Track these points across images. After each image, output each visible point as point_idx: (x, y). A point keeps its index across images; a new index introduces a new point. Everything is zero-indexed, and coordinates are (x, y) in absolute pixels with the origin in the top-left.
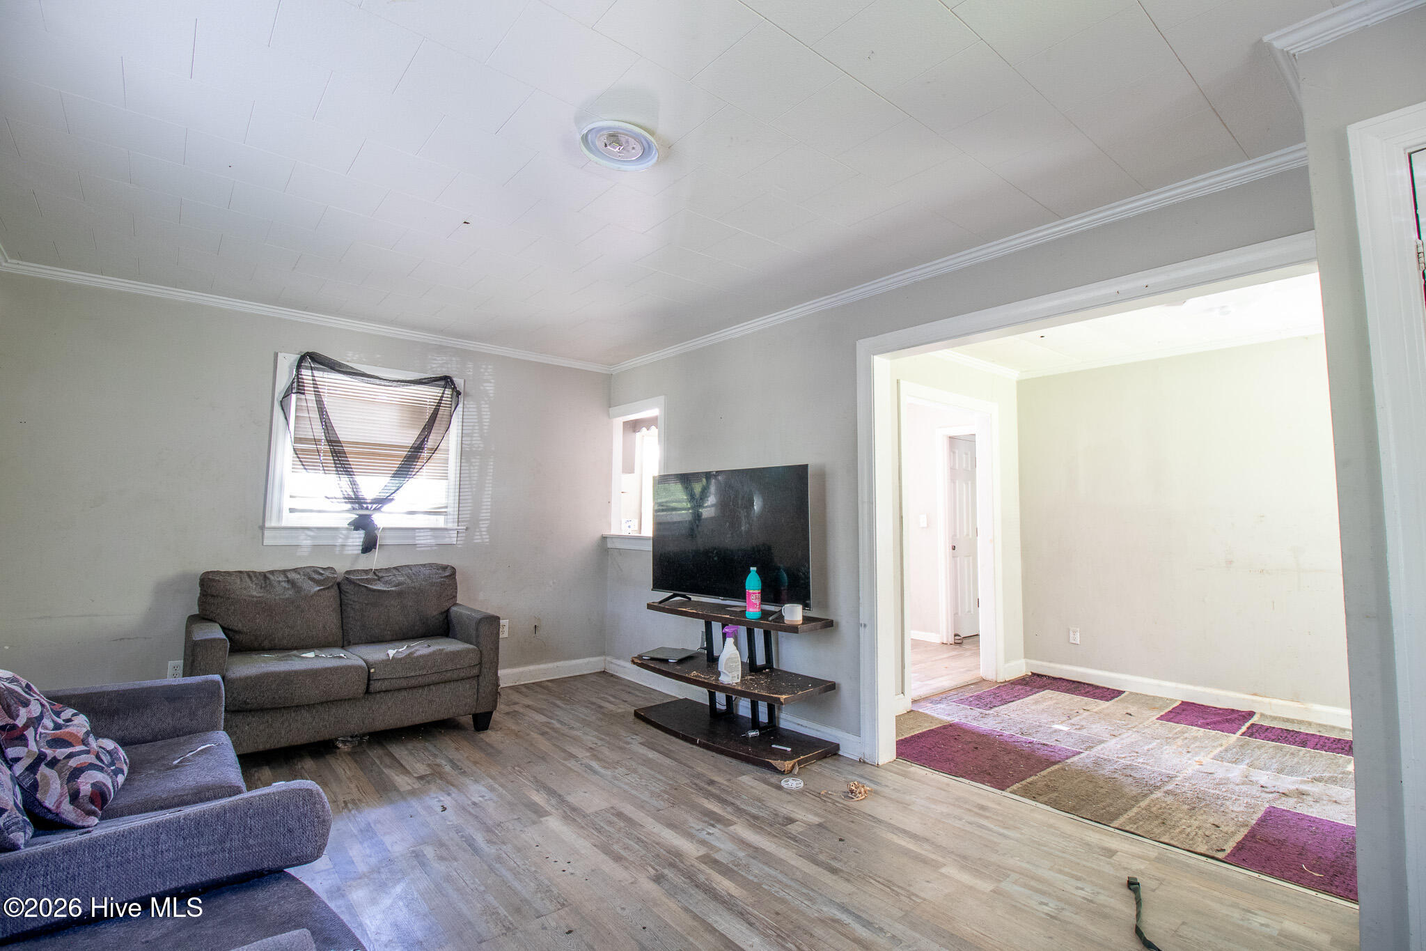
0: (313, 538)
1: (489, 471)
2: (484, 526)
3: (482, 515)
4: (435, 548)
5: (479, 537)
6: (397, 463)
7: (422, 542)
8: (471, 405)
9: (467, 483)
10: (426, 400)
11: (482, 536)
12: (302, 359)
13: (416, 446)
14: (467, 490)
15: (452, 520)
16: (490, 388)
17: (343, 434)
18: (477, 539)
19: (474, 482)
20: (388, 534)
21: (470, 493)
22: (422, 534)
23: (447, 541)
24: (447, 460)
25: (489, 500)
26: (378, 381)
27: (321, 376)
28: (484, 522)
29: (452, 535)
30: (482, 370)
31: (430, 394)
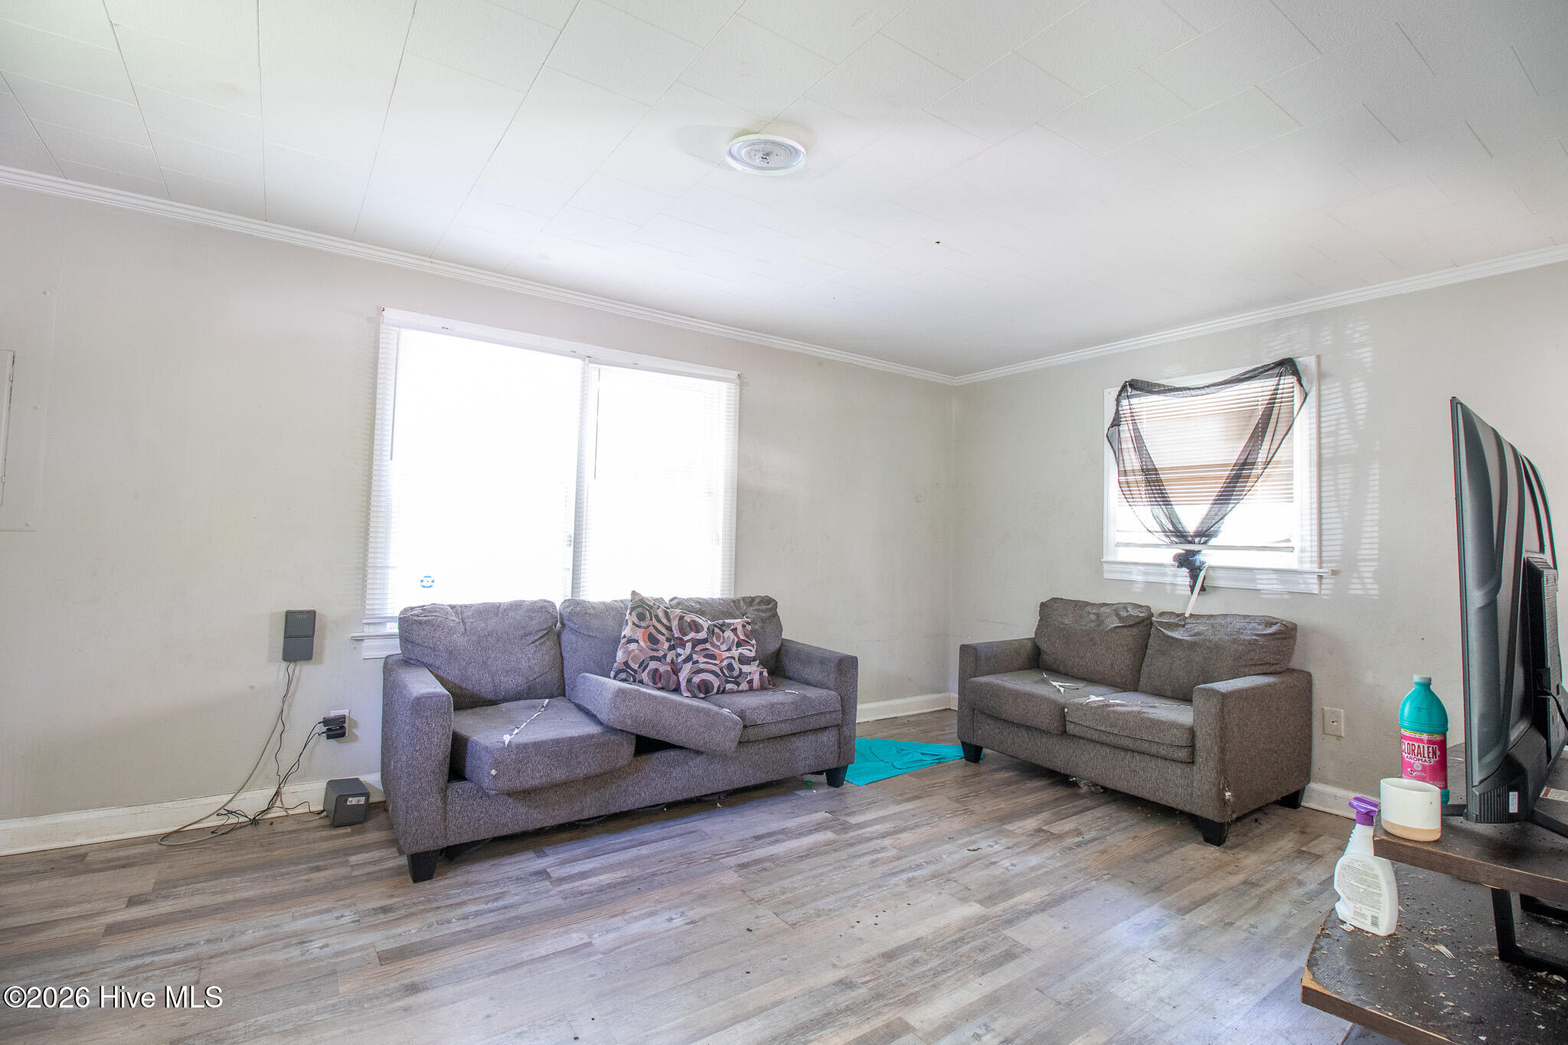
0: (1145, 574)
1: (1372, 483)
2: (1368, 570)
3: (1363, 552)
4: (1286, 597)
5: (1359, 586)
6: (1217, 487)
7: (1266, 587)
8: (1332, 391)
9: (1333, 504)
10: (1257, 399)
11: (1365, 584)
12: (1124, 388)
13: (1242, 461)
14: (1333, 515)
15: (1309, 559)
16: (1366, 355)
17: (1161, 459)
18: (1355, 589)
19: (1346, 503)
20: (1220, 573)
21: (1338, 520)
22: (1264, 577)
23: (1302, 588)
24: (1290, 476)
25: (1376, 528)
26: (1193, 392)
27: (1137, 402)
28: (1367, 564)
29: (1309, 581)
30: (1349, 332)
31: (1259, 390)
